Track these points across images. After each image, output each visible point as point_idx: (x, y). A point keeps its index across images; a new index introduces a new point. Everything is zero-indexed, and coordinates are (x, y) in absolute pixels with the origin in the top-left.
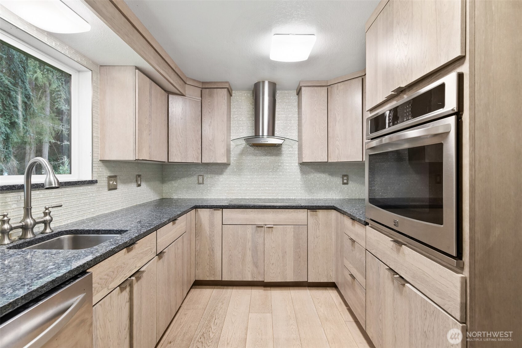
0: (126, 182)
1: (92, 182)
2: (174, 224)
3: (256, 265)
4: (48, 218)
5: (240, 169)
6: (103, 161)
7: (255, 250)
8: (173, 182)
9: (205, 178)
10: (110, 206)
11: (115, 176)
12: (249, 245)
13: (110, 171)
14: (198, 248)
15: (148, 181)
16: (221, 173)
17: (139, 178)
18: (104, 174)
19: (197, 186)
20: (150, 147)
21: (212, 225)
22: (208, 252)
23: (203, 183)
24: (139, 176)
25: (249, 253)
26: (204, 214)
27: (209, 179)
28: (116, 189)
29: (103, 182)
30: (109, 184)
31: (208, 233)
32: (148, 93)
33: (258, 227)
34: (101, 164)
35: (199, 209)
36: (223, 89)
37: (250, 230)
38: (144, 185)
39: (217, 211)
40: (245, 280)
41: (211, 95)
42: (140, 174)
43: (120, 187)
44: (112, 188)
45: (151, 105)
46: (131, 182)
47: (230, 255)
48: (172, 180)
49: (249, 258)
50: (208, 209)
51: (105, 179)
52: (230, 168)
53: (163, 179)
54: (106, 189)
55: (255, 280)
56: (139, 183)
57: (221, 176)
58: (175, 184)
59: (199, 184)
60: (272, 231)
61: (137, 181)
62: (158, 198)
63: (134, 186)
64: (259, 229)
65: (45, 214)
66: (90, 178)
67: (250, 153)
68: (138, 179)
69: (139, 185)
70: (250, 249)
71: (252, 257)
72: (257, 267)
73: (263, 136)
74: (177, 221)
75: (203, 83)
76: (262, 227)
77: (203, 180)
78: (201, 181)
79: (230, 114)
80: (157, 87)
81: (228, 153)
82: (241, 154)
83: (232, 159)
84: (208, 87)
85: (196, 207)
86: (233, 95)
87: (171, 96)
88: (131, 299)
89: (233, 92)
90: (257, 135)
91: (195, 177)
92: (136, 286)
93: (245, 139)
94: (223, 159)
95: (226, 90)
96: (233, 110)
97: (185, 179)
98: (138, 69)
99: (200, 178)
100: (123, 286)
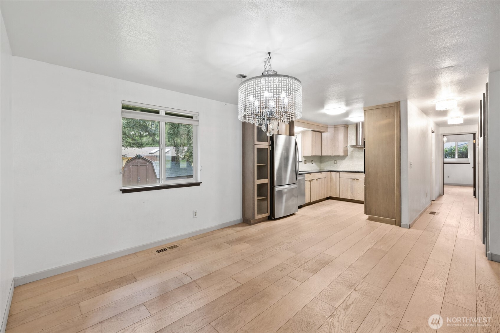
0: (308, 162)
2: (321, 173)
3: (352, 193)
5: (352, 158)
7: (352, 188)
9: (337, 161)
10: (305, 169)
11: (306, 160)
12: (349, 186)
13: (305, 159)
14: (331, 185)
15: (315, 162)
16: (343, 159)
18: (304, 159)
19: (334, 164)
20: (315, 152)
21: (336, 178)
22: (334, 187)
23: (336, 164)
24: (312, 160)
25: (349, 189)
26: (333, 173)
27: (339, 162)
29: (303, 162)
30: (305, 163)
31: (334, 180)
32: (315, 136)
34: (303, 157)
37: (350, 180)
38: (314, 164)
39: (338, 173)
40: (348, 198)
41: (337, 130)
43: (307, 164)
44: (305, 164)
45: (316, 139)
46: (310, 162)
47: (342, 189)
48: (324, 162)
49: (349, 191)
50: (335, 172)
52: (347, 157)
53: (321, 162)
55: (352, 199)
57: (343, 161)
58: (325, 164)
59: (335, 164)
60: (358, 181)
61: (312, 162)
63: (311, 163)
64: (353, 180)
66: (301, 161)
68: (312, 161)
69: (312, 163)
71: (351, 190)
72: (352, 194)
73: (359, 145)
74: (322, 173)
75: (335, 125)
76: (355, 179)
77: (336, 162)
78: (335, 163)
79: (348, 135)
80: (318, 133)
81: (346, 151)
82: (353, 151)
83: (349, 154)
84: (336, 127)
85: (330, 171)
86: (349, 127)
87: (322, 133)
88: (311, 184)
89: (349, 125)
90: (357, 145)
91: (333, 161)
92: (311, 182)
93: (351, 146)
94: (342, 154)
95: (343, 127)
96: (349, 133)
97: (329, 162)
98: (312, 131)
99: (335, 161)
100: (309, 181)
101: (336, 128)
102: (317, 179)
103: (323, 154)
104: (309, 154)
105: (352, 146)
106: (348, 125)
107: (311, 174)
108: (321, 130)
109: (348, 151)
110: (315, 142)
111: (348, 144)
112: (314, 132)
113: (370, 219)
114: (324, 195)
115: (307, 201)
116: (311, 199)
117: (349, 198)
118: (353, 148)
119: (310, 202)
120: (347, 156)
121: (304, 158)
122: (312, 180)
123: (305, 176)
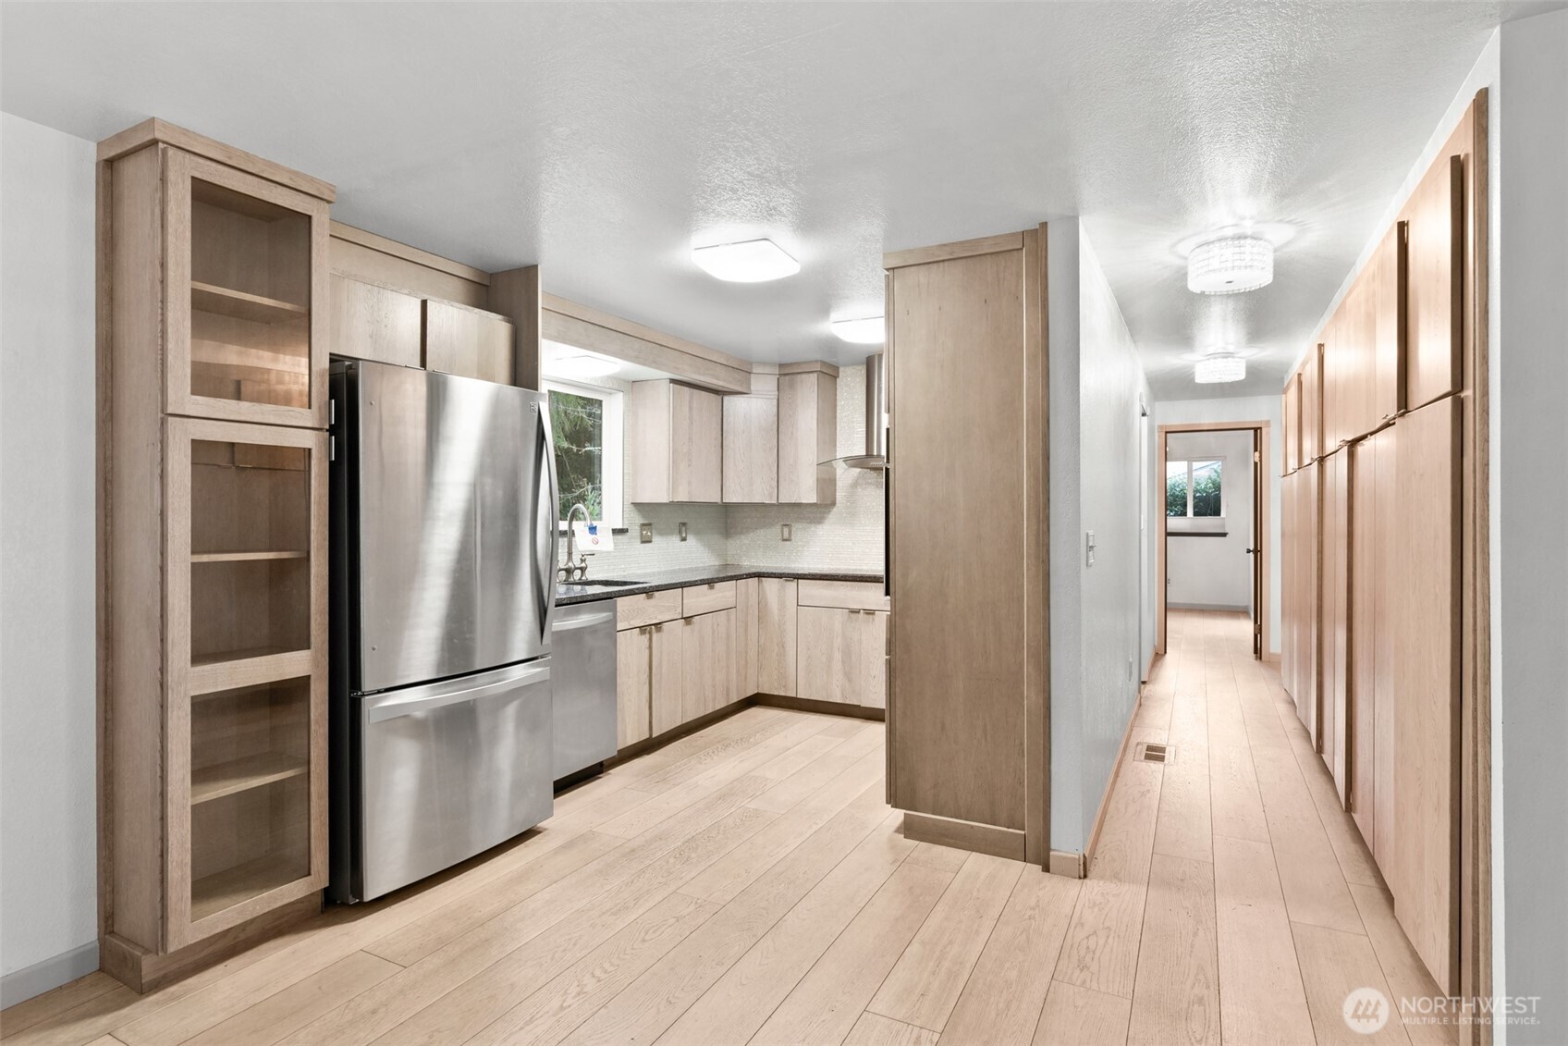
0: (664, 532)
1: (624, 531)
2: (712, 588)
3: (848, 676)
4: (583, 565)
5: (852, 512)
6: (635, 504)
7: (847, 652)
8: (743, 537)
9: (793, 529)
10: (643, 564)
11: (650, 525)
12: (838, 642)
13: (644, 516)
14: (762, 642)
15: (697, 533)
16: (819, 520)
17: (684, 529)
18: (639, 520)
19: (781, 544)
20: (689, 483)
21: (782, 605)
22: (777, 648)
23: (789, 540)
24: (684, 524)
25: (837, 656)
26: (771, 584)
27: (799, 531)
28: (650, 542)
29: (635, 531)
30: (642, 534)
31: (776, 618)
32: (686, 409)
33: (852, 612)
34: (633, 508)
35: (763, 579)
36: (811, 375)
37: (839, 616)
38: (691, 540)
39: (790, 583)
40: (831, 700)
41: (792, 386)
42: (685, 521)
43: (656, 539)
44: (646, 541)
45: (692, 423)
46: (671, 533)
47: (809, 657)
48: (741, 533)
49: (837, 665)
50: (778, 579)
51: (638, 528)
52: (835, 510)
53: (727, 531)
54: (639, 541)
55: (847, 702)
56: (684, 535)
57: (819, 526)
58: (744, 540)
59: (784, 540)
60: (874, 620)
61: (680, 532)
62: (717, 564)
63: (675, 539)
64: (853, 615)
65: (582, 561)
66: (621, 527)
67: (870, 484)
68: (682, 530)
69: (684, 539)
70: (839, 649)
71: (843, 662)
72: (850, 680)
73: (879, 456)
74: (717, 585)
75: (781, 366)
76: (858, 612)
77: (790, 532)
78: (786, 535)
79: (835, 412)
80: (704, 393)
81: (827, 484)
82: (855, 485)
83: (840, 495)
84: (788, 372)
85: (759, 575)
86: (840, 374)
87: (726, 398)
88: (650, 647)
89: (841, 369)
90: (869, 455)
91: (778, 528)
92: (655, 636)
93: (846, 460)
94: (811, 498)
95: (816, 375)
96: (840, 403)
97: (761, 532)
98: (673, 381)
99: (786, 530)
100: (643, 629)
101: (787, 377)
102: (688, 620)
103: (732, 498)
104: (657, 492)
105: (854, 462)
106: (836, 369)
107: (656, 594)
108: (718, 379)
109: (839, 484)
110: (690, 439)
111: (835, 451)
112: (686, 389)
113: (909, 829)
114: (728, 689)
115: (632, 733)
116: (650, 723)
117: (837, 698)
118: (858, 470)
119: (647, 736)
120: (834, 504)
121: (639, 511)
122: (658, 625)
123: (614, 610)
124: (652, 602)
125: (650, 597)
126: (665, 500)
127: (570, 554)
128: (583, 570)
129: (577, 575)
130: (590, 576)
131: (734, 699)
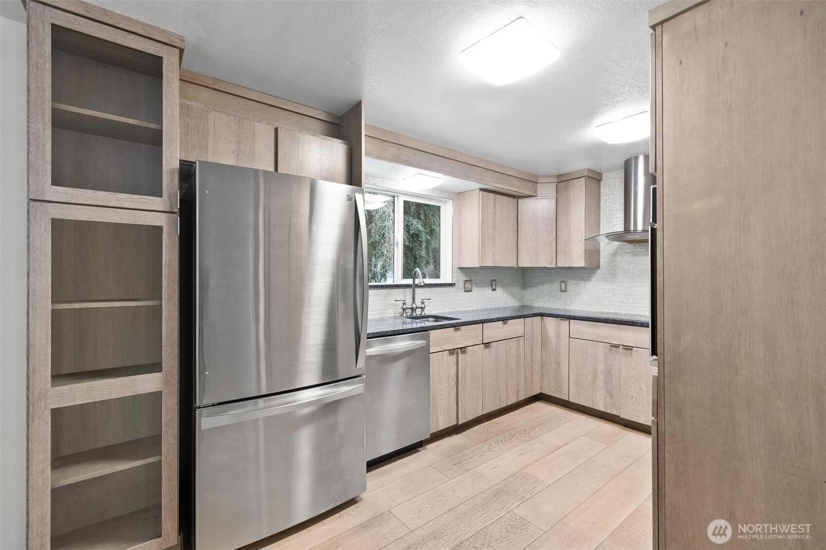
0: (480, 285)
1: (452, 285)
2: (505, 324)
3: (609, 392)
4: (423, 306)
5: (613, 274)
6: (460, 268)
7: (608, 374)
8: (534, 288)
9: (568, 285)
10: (466, 305)
11: (471, 281)
12: (601, 367)
13: (467, 276)
14: (544, 359)
15: (503, 286)
16: (587, 279)
17: (494, 283)
18: (463, 278)
19: (560, 293)
20: (493, 255)
21: (558, 336)
22: (554, 365)
23: (565, 291)
24: (494, 280)
25: (601, 377)
26: (550, 322)
27: (572, 286)
28: (471, 291)
29: (460, 284)
30: (465, 286)
31: (554, 344)
32: (491, 207)
33: (613, 346)
34: (459, 271)
35: (545, 318)
36: (580, 179)
37: (601, 350)
38: (499, 290)
39: (564, 321)
40: (595, 408)
41: (566, 188)
42: (495, 278)
43: (476, 290)
44: (468, 290)
45: (495, 216)
46: (486, 286)
47: (578, 374)
48: (534, 286)
49: (600, 382)
50: (554, 318)
51: (462, 283)
52: (599, 271)
53: (524, 285)
54: (463, 290)
55: (609, 412)
56: (494, 287)
57: (588, 283)
58: (535, 290)
59: (562, 291)
60: (631, 354)
61: (492, 285)
62: (517, 305)
63: (488, 290)
64: (614, 349)
65: (422, 303)
66: (450, 282)
67: (628, 253)
68: (493, 284)
69: (494, 290)
70: (602, 372)
71: (605, 382)
72: (611, 396)
73: (635, 230)
74: (510, 322)
75: (558, 176)
76: (618, 347)
77: (566, 286)
78: (563, 288)
79: (599, 204)
80: (504, 197)
81: (593, 254)
82: (615, 254)
83: (602, 261)
84: (563, 181)
85: (542, 315)
86: (603, 179)
87: (520, 201)
88: (457, 364)
89: (604, 175)
90: (627, 230)
91: (557, 283)
92: (461, 356)
93: (608, 236)
94: (580, 263)
95: (584, 179)
96: (603, 198)
97: (547, 286)
98: (483, 190)
99: (563, 285)
100: (452, 352)
101: (563, 183)
102: (487, 345)
103: (525, 264)
104: (472, 261)
105: (614, 237)
106: (600, 174)
107: (462, 328)
108: (512, 186)
109: (602, 254)
110: (494, 226)
111: (599, 227)
112: (492, 195)
114: (518, 391)
115: (443, 424)
116: (457, 414)
117: (601, 407)
118: (619, 243)
119: (455, 423)
120: (598, 267)
121: (463, 273)
122: (463, 349)
123: (427, 339)
124: (458, 333)
125: (457, 330)
126: (477, 265)
127: (414, 299)
128: (422, 309)
129: (418, 311)
130: (427, 312)
131: (522, 397)
